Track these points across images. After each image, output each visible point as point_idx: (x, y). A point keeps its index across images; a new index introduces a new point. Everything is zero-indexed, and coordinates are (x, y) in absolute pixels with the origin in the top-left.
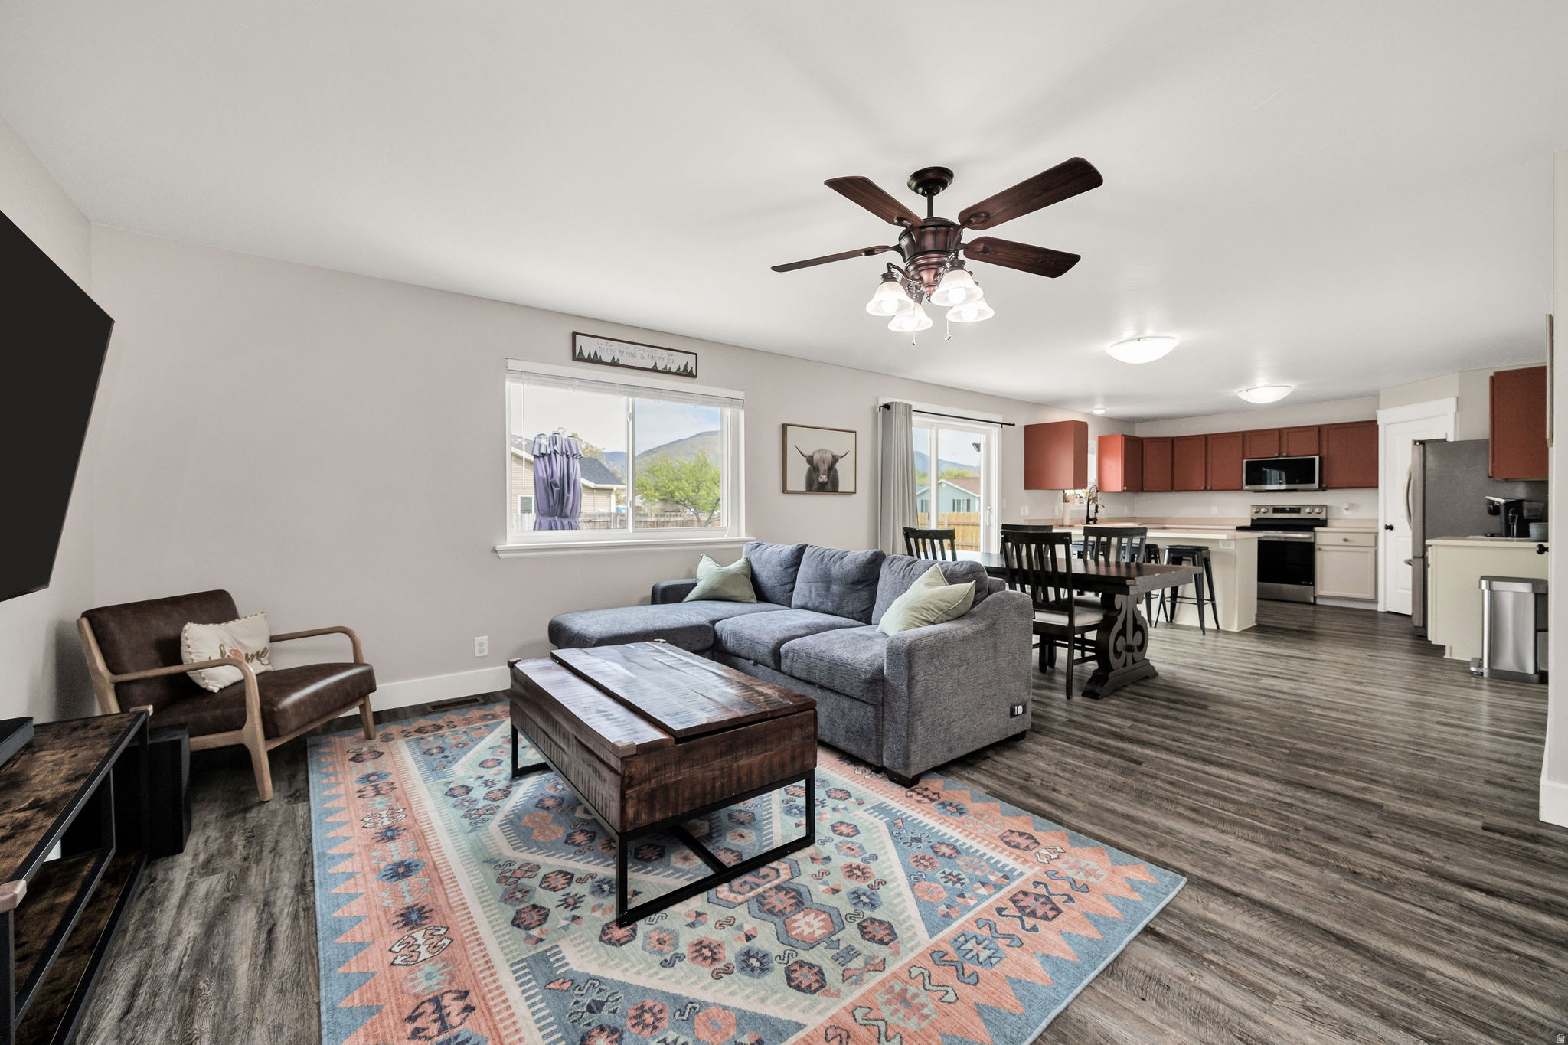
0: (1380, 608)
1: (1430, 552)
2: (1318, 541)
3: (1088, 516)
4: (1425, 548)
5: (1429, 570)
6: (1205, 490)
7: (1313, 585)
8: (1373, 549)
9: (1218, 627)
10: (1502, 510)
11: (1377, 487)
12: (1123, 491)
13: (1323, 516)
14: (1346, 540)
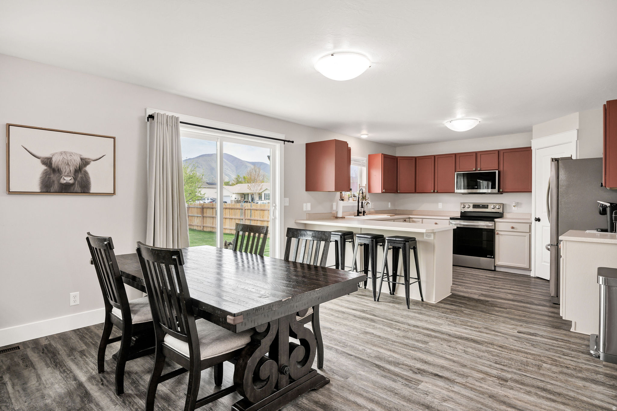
0: (532, 274)
1: (561, 245)
2: (497, 229)
3: (358, 210)
4: (558, 242)
5: (561, 259)
6: (434, 192)
7: (494, 258)
8: (528, 234)
9: (422, 300)
10: (608, 210)
11: (531, 192)
12: (383, 192)
13: (500, 211)
14: (513, 228)
